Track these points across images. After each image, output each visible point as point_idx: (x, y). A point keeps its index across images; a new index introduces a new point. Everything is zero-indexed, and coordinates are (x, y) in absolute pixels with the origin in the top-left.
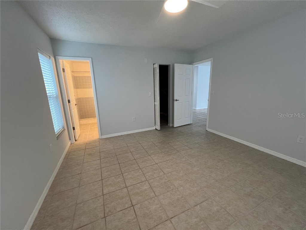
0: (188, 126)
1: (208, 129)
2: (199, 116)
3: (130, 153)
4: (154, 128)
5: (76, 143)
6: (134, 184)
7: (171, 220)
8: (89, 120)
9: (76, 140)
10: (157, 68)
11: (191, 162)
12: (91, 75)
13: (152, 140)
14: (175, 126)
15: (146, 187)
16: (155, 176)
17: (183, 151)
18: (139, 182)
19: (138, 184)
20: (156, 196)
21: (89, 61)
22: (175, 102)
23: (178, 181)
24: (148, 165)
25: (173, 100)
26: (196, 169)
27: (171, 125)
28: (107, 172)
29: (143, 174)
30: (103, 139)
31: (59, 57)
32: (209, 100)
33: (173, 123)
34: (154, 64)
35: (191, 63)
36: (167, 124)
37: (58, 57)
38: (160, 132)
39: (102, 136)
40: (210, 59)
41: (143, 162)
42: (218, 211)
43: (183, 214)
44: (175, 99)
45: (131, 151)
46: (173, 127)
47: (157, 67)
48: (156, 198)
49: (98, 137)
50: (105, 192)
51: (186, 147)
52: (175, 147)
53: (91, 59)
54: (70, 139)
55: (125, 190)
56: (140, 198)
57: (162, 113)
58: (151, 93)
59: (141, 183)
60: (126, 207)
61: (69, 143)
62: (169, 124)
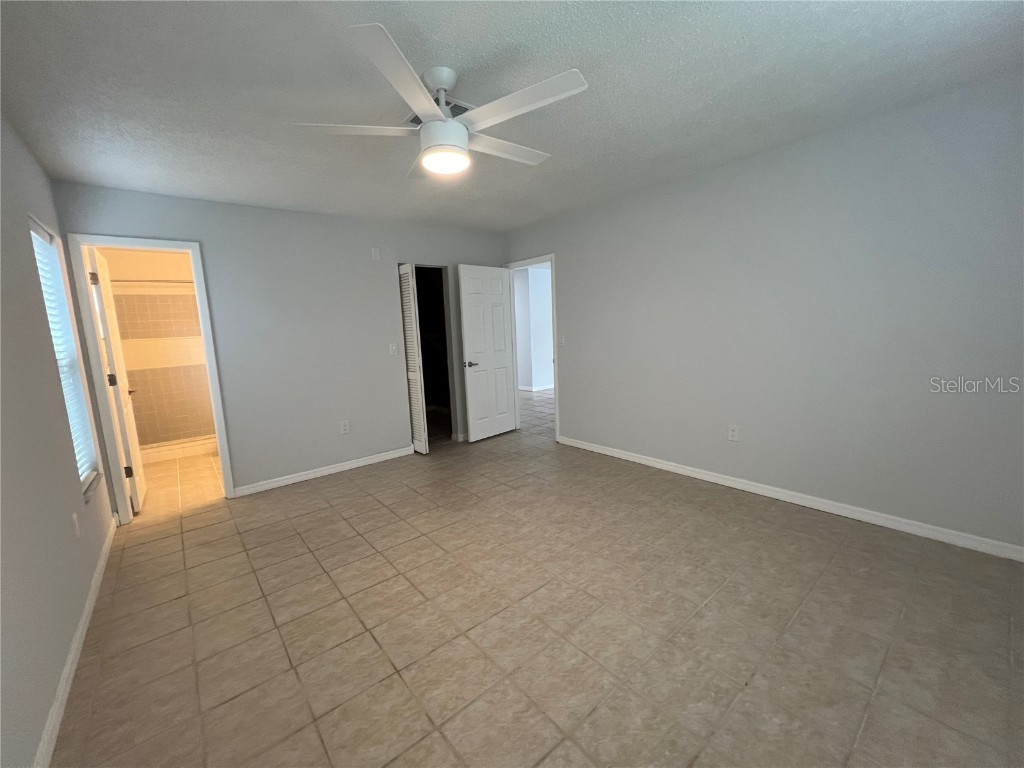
0: (508, 437)
1: (560, 439)
2: (538, 409)
3: (344, 522)
4: (410, 450)
5: (138, 520)
6: (367, 586)
7: (467, 633)
8: (175, 447)
9: (135, 514)
10: (410, 274)
11: (514, 516)
12: (197, 291)
13: (406, 482)
14: (472, 439)
15: (401, 586)
16: (423, 560)
17: (494, 496)
18: (380, 580)
19: (378, 586)
20: (428, 600)
21: (190, 251)
22: (468, 370)
23: (482, 562)
24: (400, 541)
25: (462, 365)
26: (525, 530)
27: (461, 438)
28: (276, 576)
29: (389, 562)
30: (243, 497)
31: (79, 237)
32: (556, 361)
33: (466, 430)
34: (399, 265)
35: (504, 262)
36: (449, 436)
37: (74, 235)
38: (427, 458)
39: (237, 489)
40: (548, 257)
41: (384, 537)
42: (570, 597)
43: (494, 618)
44: (467, 360)
45: (345, 515)
46: (466, 442)
47: (409, 271)
48: (428, 603)
49: (224, 495)
50: (280, 619)
51: (503, 488)
52: (474, 491)
53: (197, 244)
54: (115, 510)
55: (343, 604)
56: (386, 611)
57: (433, 407)
58: (395, 347)
59: (385, 583)
60: (350, 637)
61: (113, 523)
62: (454, 436)
